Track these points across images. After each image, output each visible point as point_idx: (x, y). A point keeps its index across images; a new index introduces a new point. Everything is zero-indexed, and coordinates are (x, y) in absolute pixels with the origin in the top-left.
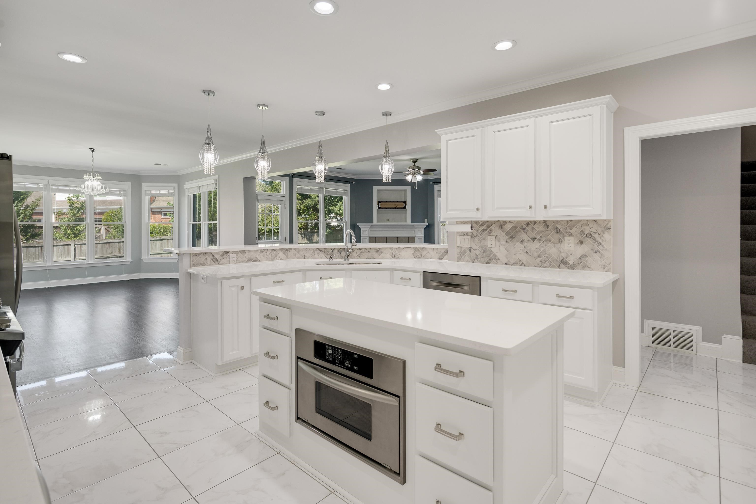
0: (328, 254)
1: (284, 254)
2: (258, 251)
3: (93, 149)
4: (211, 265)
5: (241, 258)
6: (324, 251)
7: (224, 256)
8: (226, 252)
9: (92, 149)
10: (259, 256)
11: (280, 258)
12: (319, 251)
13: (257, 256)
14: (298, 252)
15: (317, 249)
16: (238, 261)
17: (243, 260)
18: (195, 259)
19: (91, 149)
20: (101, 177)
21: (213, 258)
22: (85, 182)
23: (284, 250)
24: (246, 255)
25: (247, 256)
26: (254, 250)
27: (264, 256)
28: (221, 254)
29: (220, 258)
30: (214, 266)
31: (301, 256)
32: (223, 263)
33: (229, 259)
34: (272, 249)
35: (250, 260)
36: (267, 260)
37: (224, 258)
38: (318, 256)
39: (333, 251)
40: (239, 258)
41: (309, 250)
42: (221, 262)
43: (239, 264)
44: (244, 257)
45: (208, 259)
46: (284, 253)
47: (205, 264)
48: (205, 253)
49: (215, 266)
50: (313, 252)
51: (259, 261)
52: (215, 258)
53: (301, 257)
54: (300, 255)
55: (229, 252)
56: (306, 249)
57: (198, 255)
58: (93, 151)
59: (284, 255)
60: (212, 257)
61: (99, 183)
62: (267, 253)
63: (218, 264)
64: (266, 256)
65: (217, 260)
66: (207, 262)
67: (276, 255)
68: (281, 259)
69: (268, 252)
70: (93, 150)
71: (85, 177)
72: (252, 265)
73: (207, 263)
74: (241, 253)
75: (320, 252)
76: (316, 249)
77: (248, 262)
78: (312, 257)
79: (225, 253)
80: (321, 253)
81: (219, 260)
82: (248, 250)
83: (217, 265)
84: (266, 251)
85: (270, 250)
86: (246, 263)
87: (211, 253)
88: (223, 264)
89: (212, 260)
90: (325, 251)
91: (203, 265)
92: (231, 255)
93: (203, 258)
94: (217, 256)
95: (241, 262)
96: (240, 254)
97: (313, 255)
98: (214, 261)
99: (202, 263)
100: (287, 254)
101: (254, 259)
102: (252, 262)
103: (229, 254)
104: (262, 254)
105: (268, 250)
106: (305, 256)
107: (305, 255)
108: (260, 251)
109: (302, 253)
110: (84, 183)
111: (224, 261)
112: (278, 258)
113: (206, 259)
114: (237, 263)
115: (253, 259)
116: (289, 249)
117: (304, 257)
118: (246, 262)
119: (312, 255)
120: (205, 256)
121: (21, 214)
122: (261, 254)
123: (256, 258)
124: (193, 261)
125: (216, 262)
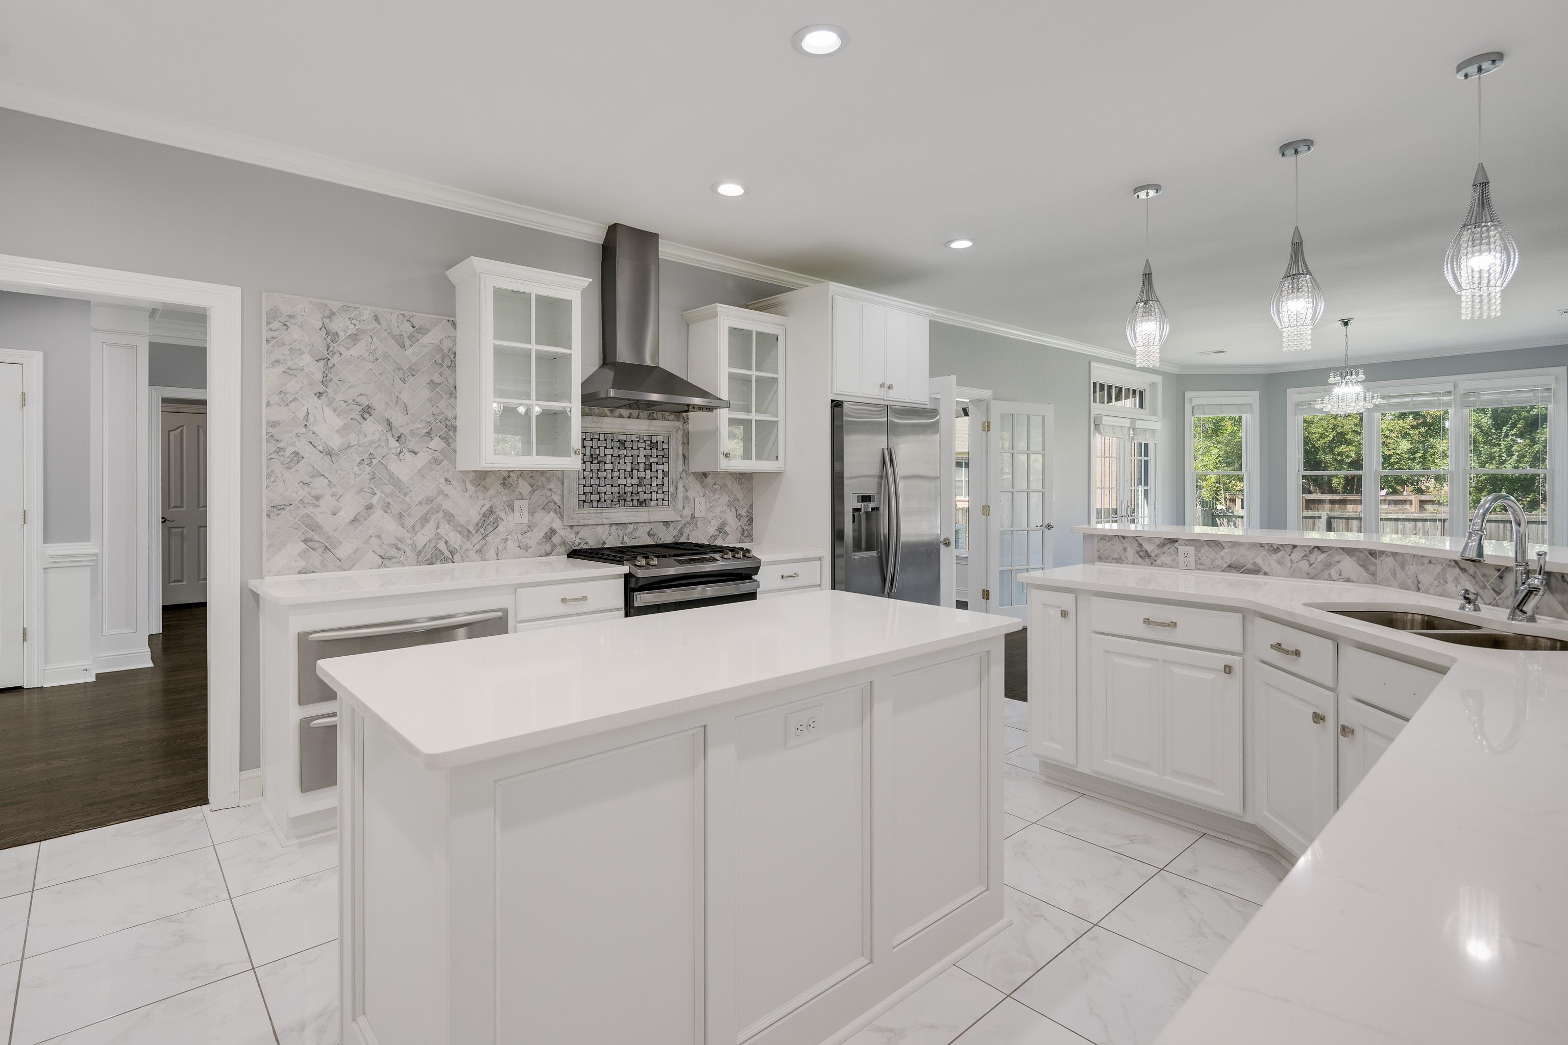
0: (1487, 585)
1: (1363, 566)
2: (1261, 545)
3: (1347, 320)
4: (1134, 564)
5: (1209, 559)
6: (1472, 572)
7: (1165, 549)
8: (1170, 539)
9: (1345, 321)
10: (1264, 560)
11: (1345, 575)
12: (1457, 570)
13: (1259, 561)
14: (1402, 566)
15: (1453, 564)
16: (1199, 565)
17: (1214, 563)
18: (1102, 547)
19: (1342, 320)
20: (1363, 376)
21: (1139, 549)
22: (1331, 391)
23: (1361, 555)
24: (1223, 553)
25: (1227, 556)
26: (1249, 544)
27: (1280, 562)
28: (1158, 542)
29: (1156, 552)
30: (1141, 567)
31: (1408, 580)
32: (1162, 564)
33: (1178, 556)
34: (1309, 547)
35: (1235, 568)
36: (1293, 574)
37: (1164, 553)
38: (1456, 586)
39: (1501, 577)
40: (1204, 558)
41: (1430, 562)
42: (1159, 562)
43: (1203, 572)
44: (1218, 556)
45: (1128, 550)
46: (1360, 563)
47: (1123, 561)
48: (1123, 537)
49: (1143, 567)
50: (1442, 570)
51: (1266, 574)
52: (1144, 549)
53: (1409, 582)
54: (1406, 575)
55: (1177, 541)
56: (1422, 556)
57: (1108, 539)
58: (1346, 324)
59: (1361, 570)
60: (1138, 547)
61: (1359, 389)
62: (1292, 554)
63: (1152, 564)
64: (1290, 565)
65: (1149, 556)
66: (1125, 557)
67: (1327, 565)
68: (1348, 580)
69: (1297, 555)
70: (1347, 322)
71: (1331, 380)
72: (1241, 580)
73: (1127, 559)
74: (1210, 547)
75: (1461, 574)
76: (1450, 561)
77: (1227, 572)
78: (1437, 587)
79: (1166, 542)
80: (1465, 579)
81: (1153, 555)
82: (1231, 542)
83: (1149, 567)
84: (1289, 550)
85: (1306, 549)
86: (1223, 573)
87: (1135, 538)
88: (1162, 566)
89: (1138, 553)
90: (1475, 572)
91: (1119, 561)
92: (1182, 549)
93: (1118, 547)
94: (1148, 547)
95: (1209, 569)
96: (1206, 548)
97: (1442, 581)
98: (1141, 556)
99: (1117, 557)
100: (1372, 568)
101: (1249, 566)
102: (1242, 573)
103: (1176, 545)
104: (1275, 557)
105: (1295, 546)
106: (1419, 582)
107: (1421, 577)
108: (1267, 547)
109: (1412, 569)
110: (1329, 392)
111: (1163, 559)
112: (1335, 576)
113: (1125, 549)
114: (1199, 569)
115: (1245, 566)
116: (1380, 552)
117: (1416, 583)
118: (1223, 571)
119: (1439, 582)
120: (1123, 543)
121: (1514, 453)
122: (1271, 556)
123: (1255, 564)
124: (1098, 551)
125: (1147, 560)
